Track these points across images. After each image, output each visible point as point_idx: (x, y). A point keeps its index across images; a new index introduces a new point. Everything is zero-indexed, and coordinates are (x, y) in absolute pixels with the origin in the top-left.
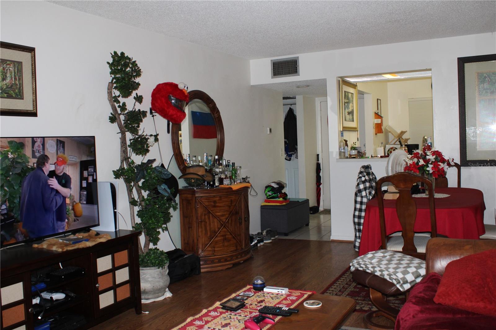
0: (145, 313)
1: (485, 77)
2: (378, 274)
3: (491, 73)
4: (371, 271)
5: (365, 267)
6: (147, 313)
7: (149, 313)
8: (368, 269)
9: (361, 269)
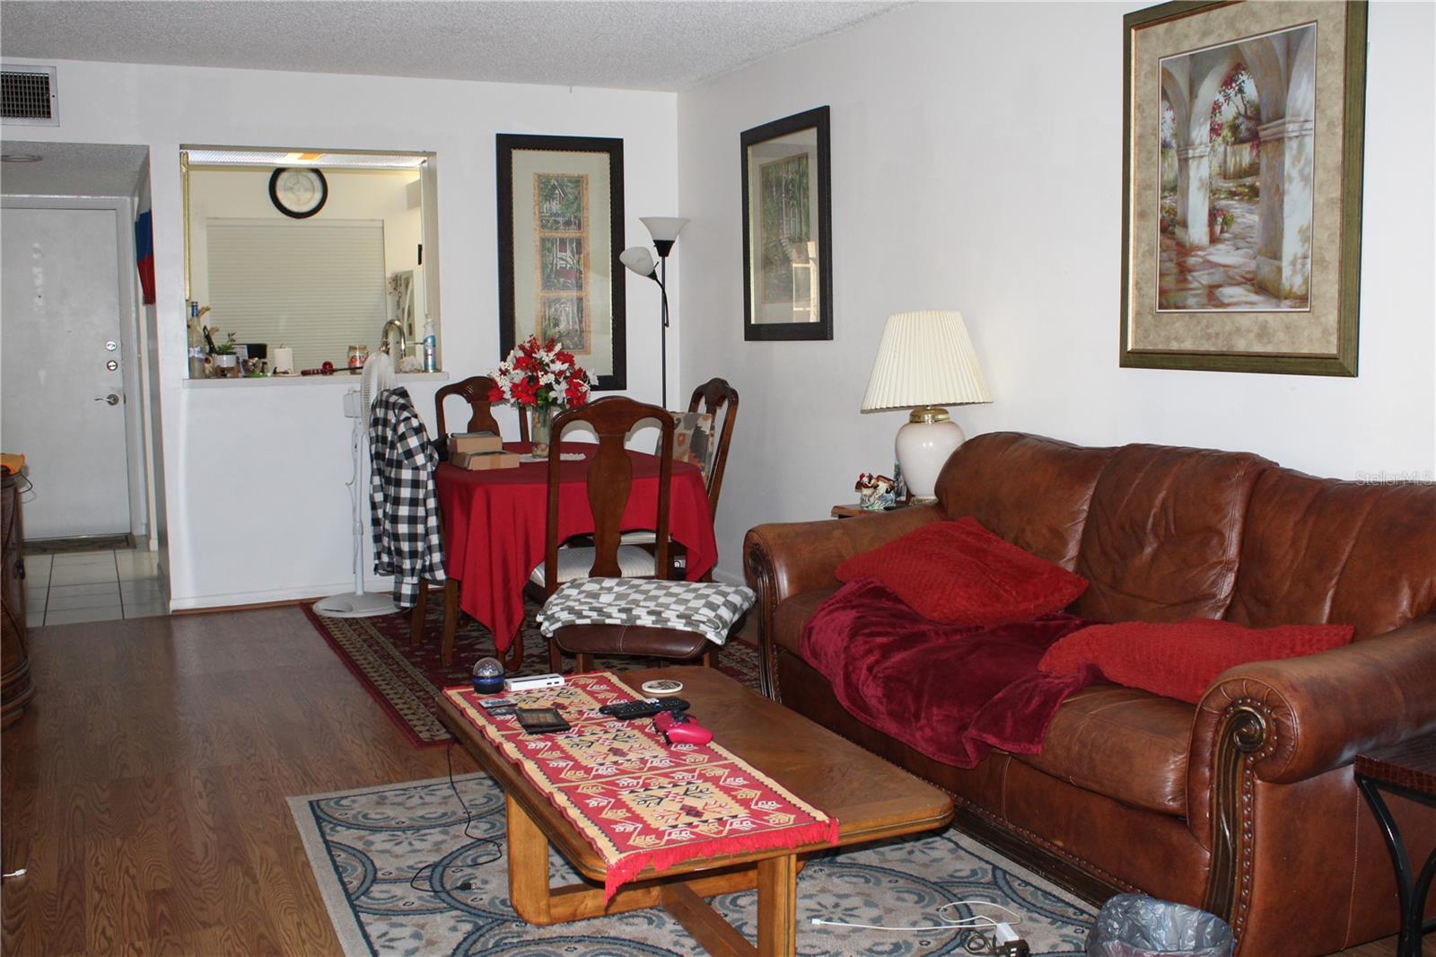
0: (13, 874)
1: (554, 187)
2: (646, 621)
3: (566, 179)
4: (622, 620)
5: (599, 615)
6: (20, 872)
7: (26, 873)
8: (611, 617)
9: (587, 621)
